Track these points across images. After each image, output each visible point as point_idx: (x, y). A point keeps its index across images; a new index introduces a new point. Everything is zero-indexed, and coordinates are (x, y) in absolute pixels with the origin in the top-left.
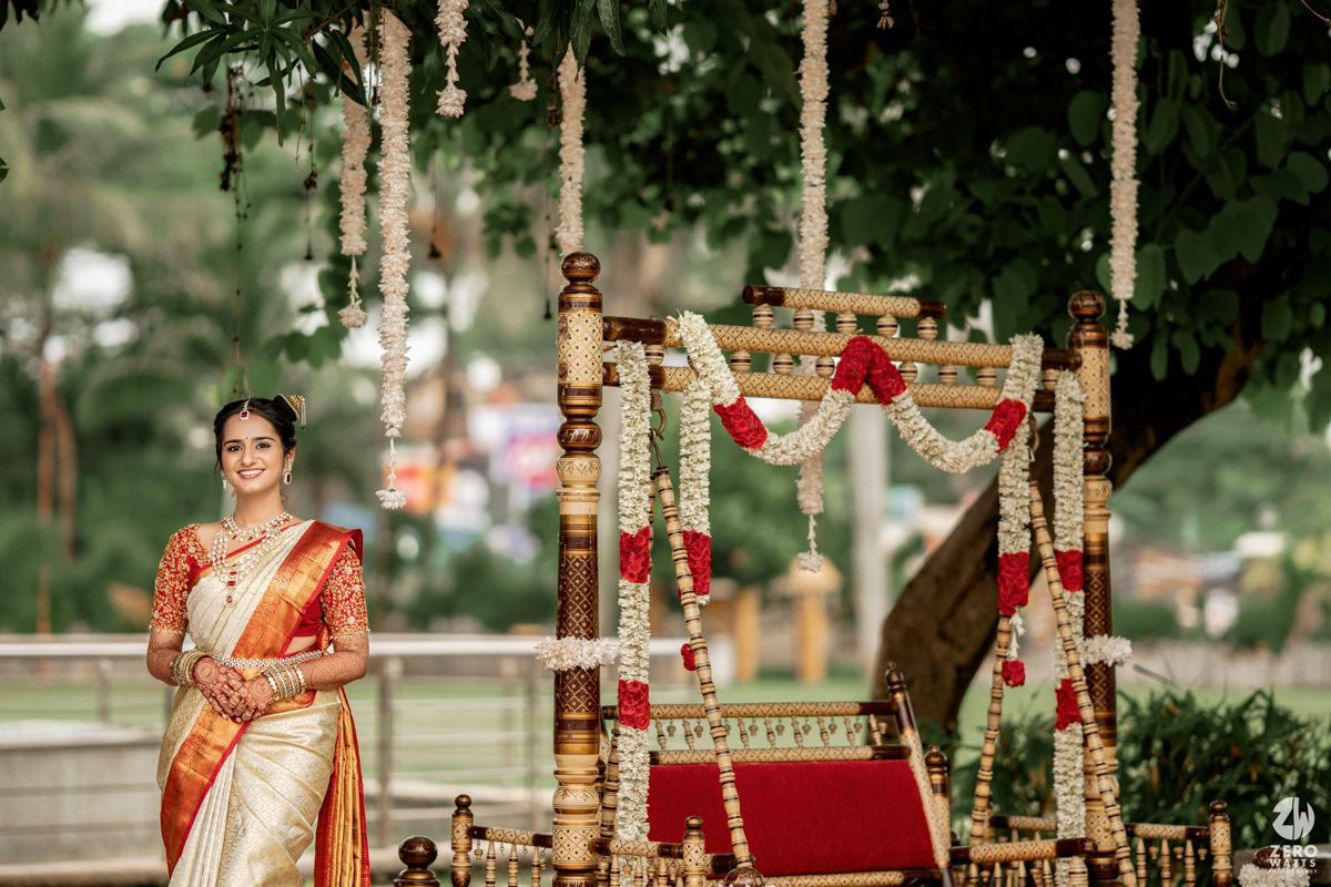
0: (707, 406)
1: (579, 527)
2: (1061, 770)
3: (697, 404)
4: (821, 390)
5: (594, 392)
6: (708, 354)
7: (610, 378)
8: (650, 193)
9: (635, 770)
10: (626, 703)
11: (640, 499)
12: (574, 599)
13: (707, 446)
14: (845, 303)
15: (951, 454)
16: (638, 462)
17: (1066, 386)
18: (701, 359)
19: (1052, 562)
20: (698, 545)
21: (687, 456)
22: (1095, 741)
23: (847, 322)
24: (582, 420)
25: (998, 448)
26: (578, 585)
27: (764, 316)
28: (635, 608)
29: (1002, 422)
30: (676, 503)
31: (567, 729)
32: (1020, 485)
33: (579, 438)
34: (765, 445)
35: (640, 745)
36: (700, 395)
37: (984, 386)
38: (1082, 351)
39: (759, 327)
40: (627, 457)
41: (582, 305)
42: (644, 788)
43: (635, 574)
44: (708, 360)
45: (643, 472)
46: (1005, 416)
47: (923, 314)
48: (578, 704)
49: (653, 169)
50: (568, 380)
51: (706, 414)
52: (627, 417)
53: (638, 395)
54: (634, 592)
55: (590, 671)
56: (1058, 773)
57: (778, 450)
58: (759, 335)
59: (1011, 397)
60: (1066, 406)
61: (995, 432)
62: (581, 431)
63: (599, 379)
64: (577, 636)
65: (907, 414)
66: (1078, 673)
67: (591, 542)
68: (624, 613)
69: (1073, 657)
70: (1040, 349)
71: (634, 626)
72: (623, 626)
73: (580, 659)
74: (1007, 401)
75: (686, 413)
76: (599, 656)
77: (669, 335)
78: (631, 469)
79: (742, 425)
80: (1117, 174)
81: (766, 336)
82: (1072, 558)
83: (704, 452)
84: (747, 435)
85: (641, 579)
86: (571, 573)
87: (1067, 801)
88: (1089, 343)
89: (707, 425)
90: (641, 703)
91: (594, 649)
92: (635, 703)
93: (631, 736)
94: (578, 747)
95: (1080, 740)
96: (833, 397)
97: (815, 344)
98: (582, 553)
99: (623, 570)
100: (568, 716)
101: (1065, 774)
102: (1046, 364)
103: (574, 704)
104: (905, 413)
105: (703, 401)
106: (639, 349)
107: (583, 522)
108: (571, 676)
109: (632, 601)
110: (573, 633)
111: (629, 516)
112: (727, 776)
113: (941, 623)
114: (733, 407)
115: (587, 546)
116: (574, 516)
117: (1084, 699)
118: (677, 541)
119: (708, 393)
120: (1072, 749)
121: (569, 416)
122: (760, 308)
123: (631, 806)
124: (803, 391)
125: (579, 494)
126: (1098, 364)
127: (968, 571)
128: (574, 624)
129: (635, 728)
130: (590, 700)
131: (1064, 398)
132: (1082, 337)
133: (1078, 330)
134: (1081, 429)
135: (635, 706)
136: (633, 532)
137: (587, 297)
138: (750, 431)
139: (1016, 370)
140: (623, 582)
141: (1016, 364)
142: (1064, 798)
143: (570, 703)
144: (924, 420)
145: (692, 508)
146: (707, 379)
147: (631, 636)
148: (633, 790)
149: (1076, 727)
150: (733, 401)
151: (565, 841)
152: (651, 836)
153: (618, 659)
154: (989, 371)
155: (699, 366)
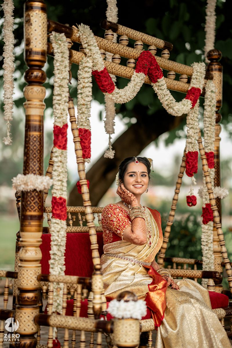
0: (90, 70)
1: (36, 121)
2: (205, 240)
3: (86, 69)
4: (131, 73)
5: (42, 54)
6: (92, 45)
7: (50, 50)
9: (60, 240)
10: (56, 207)
11: (64, 110)
12: (33, 156)
13: (90, 90)
14: (139, 36)
15: (177, 107)
16: (63, 91)
18: (89, 47)
19: (204, 157)
20: (87, 135)
21: (81, 93)
23: (140, 45)
24: (37, 68)
25: (192, 107)
26: (35, 149)
27: (110, 34)
28: (61, 162)
29: (193, 96)
31: (28, 219)
32: (196, 124)
33: (36, 77)
34: (114, 92)
35: (62, 228)
36: (88, 65)
37: (183, 82)
38: (213, 73)
39: (108, 40)
40: (58, 89)
41: (37, 8)
42: (63, 249)
43: (62, 145)
44: (92, 48)
45: (66, 96)
46: (194, 94)
47: (165, 48)
48: (34, 207)
50: (31, 47)
51: (90, 74)
52: (58, 69)
53: (63, 59)
54: (60, 154)
55: (40, 191)
56: (204, 241)
57: (118, 95)
58: (109, 43)
59: (195, 86)
60: (210, 94)
61: (191, 100)
62: (37, 73)
63: (45, 49)
64: (35, 174)
65: (162, 88)
66: (214, 203)
67: (41, 128)
68: (55, 164)
69: (212, 196)
70: (204, 69)
71: (60, 171)
72: (55, 171)
73: (37, 185)
74: (193, 88)
75: (81, 73)
76: (46, 184)
77: (74, 34)
78: (59, 95)
79: (106, 81)
81: (112, 44)
82: (211, 155)
83: (89, 92)
84: (107, 86)
85: (64, 148)
86: (31, 143)
87: (207, 253)
88: (216, 70)
90: (63, 207)
91: (43, 180)
92: (60, 207)
93: (58, 224)
94: (34, 228)
95: (212, 228)
96: (137, 75)
97: (129, 52)
98: (36, 134)
99: (55, 144)
100: (29, 213)
101: (207, 242)
103: (32, 207)
104: (162, 87)
105: (90, 68)
107: (38, 118)
108: (31, 194)
109: (60, 158)
110: (32, 172)
111: (59, 118)
114: (102, 72)
115: (39, 130)
116: (33, 116)
117: (216, 214)
119: (92, 64)
120: (210, 232)
122: (109, 31)
123: (57, 258)
124: (124, 72)
125: (36, 104)
128: (33, 168)
129: (60, 219)
130: (40, 206)
131: (209, 90)
132: (213, 68)
135: (61, 209)
136: (61, 125)
137: (40, 5)
138: (108, 84)
139: (196, 76)
140: (56, 149)
141: (196, 73)
142: (206, 252)
143: (30, 207)
144: (169, 91)
145: (84, 118)
146: (91, 57)
147: (59, 175)
148: (58, 250)
149: (211, 223)
150: (102, 69)
151: (25, 276)
152: (67, 273)
153: (52, 187)
154: (185, 76)
155: (87, 51)
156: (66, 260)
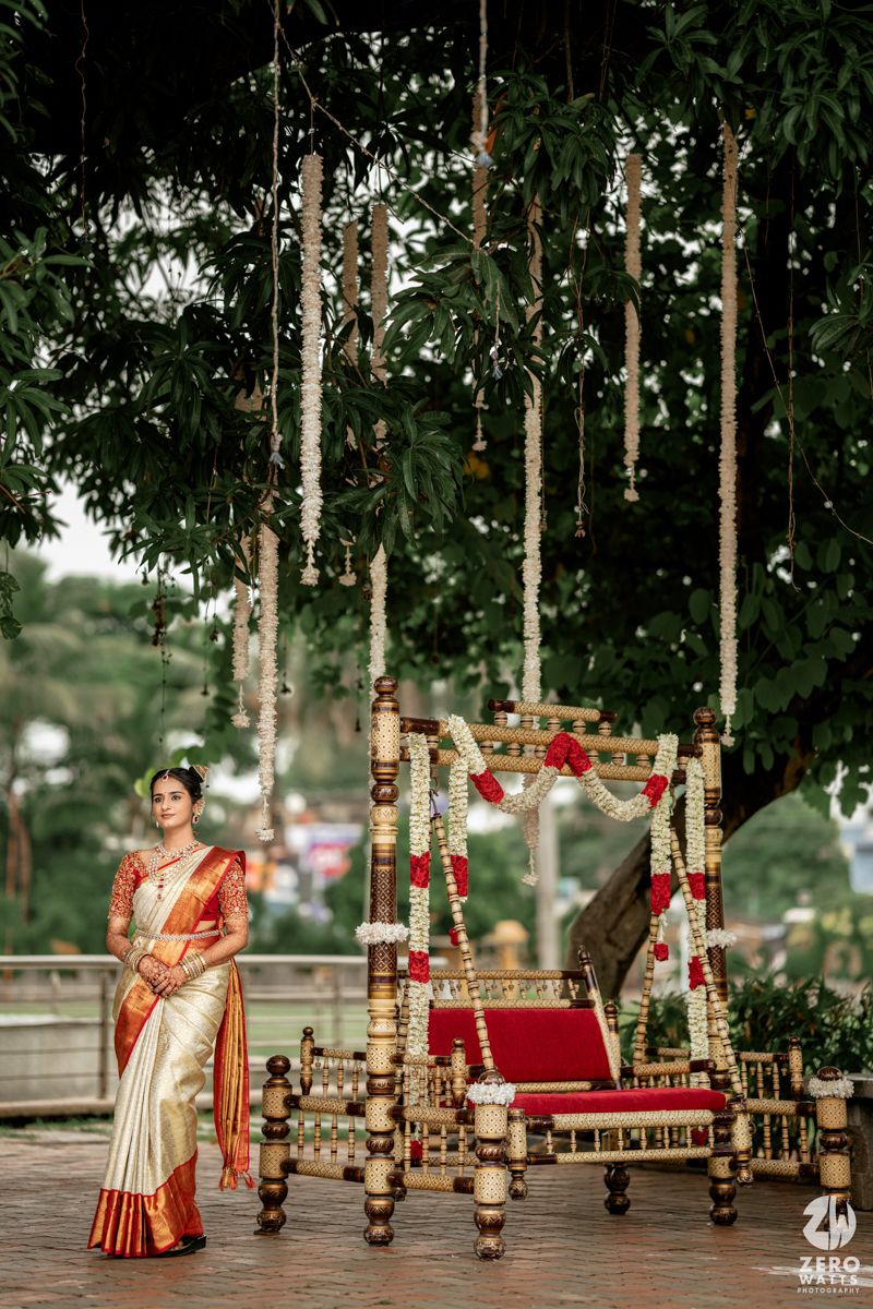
0: (466, 775)
1: (384, 851)
2: (693, 1016)
3: (459, 774)
4: (538, 767)
5: (394, 765)
6: (466, 742)
7: (404, 757)
8: (419, 658)
9: (420, 1011)
10: (414, 966)
11: (423, 834)
12: (382, 898)
13: (465, 801)
14: (553, 711)
15: (621, 809)
16: (422, 810)
17: (693, 767)
18: (463, 745)
19: (685, 880)
20: (460, 864)
21: (452, 807)
22: (714, 996)
23: (555, 724)
24: (387, 783)
25: (651, 806)
26: (383, 889)
27: (501, 718)
28: (420, 904)
29: (653, 789)
30: (446, 838)
31: (376, 982)
32: (664, 830)
33: (384, 795)
34: (502, 801)
35: (423, 994)
36: (461, 768)
37: (640, 766)
38: (703, 746)
39: (498, 725)
40: (415, 807)
41: (386, 709)
42: (426, 1022)
43: (421, 882)
44: (466, 746)
45: (425, 816)
46: (655, 785)
47: (602, 720)
48: (384, 966)
49: (420, 643)
50: (378, 757)
51: (465, 780)
52: (415, 781)
53: (422, 767)
54: (420, 894)
55: (391, 944)
56: (691, 1018)
57: (510, 804)
58: (498, 731)
59: (658, 773)
60: (693, 781)
61: (649, 795)
62: (386, 790)
63: (397, 757)
64: (383, 921)
65: (592, 783)
66: (702, 951)
67: (392, 861)
68: (413, 907)
69: (699, 942)
70: (676, 743)
71: (420, 916)
72: (412, 916)
73: (385, 937)
74: (655, 776)
75: (453, 780)
76: (399, 935)
77: (441, 729)
78: (418, 814)
79: (488, 788)
80: (724, 636)
81: (503, 731)
82: (698, 878)
83: (464, 804)
84: (491, 794)
85: (424, 885)
86: (379, 881)
87: (697, 1036)
88: (707, 740)
89: (466, 787)
90: (424, 966)
91: (395, 930)
92: (420, 966)
93: (417, 988)
94: (383, 994)
95: (704, 996)
96: (546, 771)
97: (534, 737)
98: (387, 868)
99: (413, 879)
100: (377, 974)
101: (695, 1018)
102: (681, 753)
103: (381, 966)
105: (464, 772)
106: (422, 738)
107: (387, 848)
108: (379, 948)
109: (418, 899)
110: (381, 920)
111: (417, 845)
112: (479, 1014)
113: (608, 932)
114: (482, 776)
115: (389, 864)
116: (381, 844)
117: (707, 969)
118: (447, 861)
119: (467, 766)
120: (700, 1002)
121: (378, 780)
122: (499, 713)
123: (417, 1033)
124: (527, 767)
125: (384, 830)
126: (713, 753)
127: (625, 898)
128: (381, 914)
129: (420, 982)
130: (391, 964)
131: (692, 775)
132: (703, 737)
133: (700, 732)
134: (703, 795)
135: (420, 968)
136: (419, 855)
137: (390, 704)
138: (493, 791)
139: (662, 757)
140: (413, 887)
141: (663, 752)
142: (694, 1034)
143: (378, 965)
144: (604, 787)
145: (456, 840)
146: (466, 758)
147: (417, 922)
148: (419, 1023)
149: (702, 988)
150: (482, 772)
151: (375, 1056)
152: (430, 1053)
153: (409, 937)
154: (644, 757)
155: (460, 749)
156: (429, 1036)
